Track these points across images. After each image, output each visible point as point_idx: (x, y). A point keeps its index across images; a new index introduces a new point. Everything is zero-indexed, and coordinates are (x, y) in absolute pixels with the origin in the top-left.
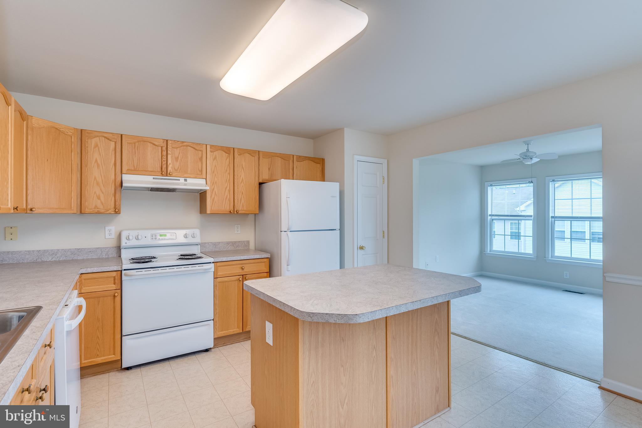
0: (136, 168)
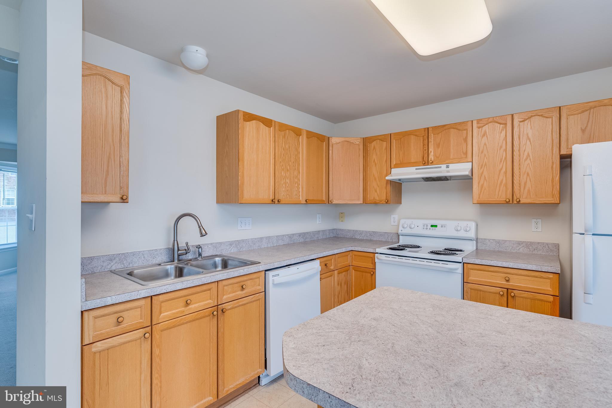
0: (401, 161)
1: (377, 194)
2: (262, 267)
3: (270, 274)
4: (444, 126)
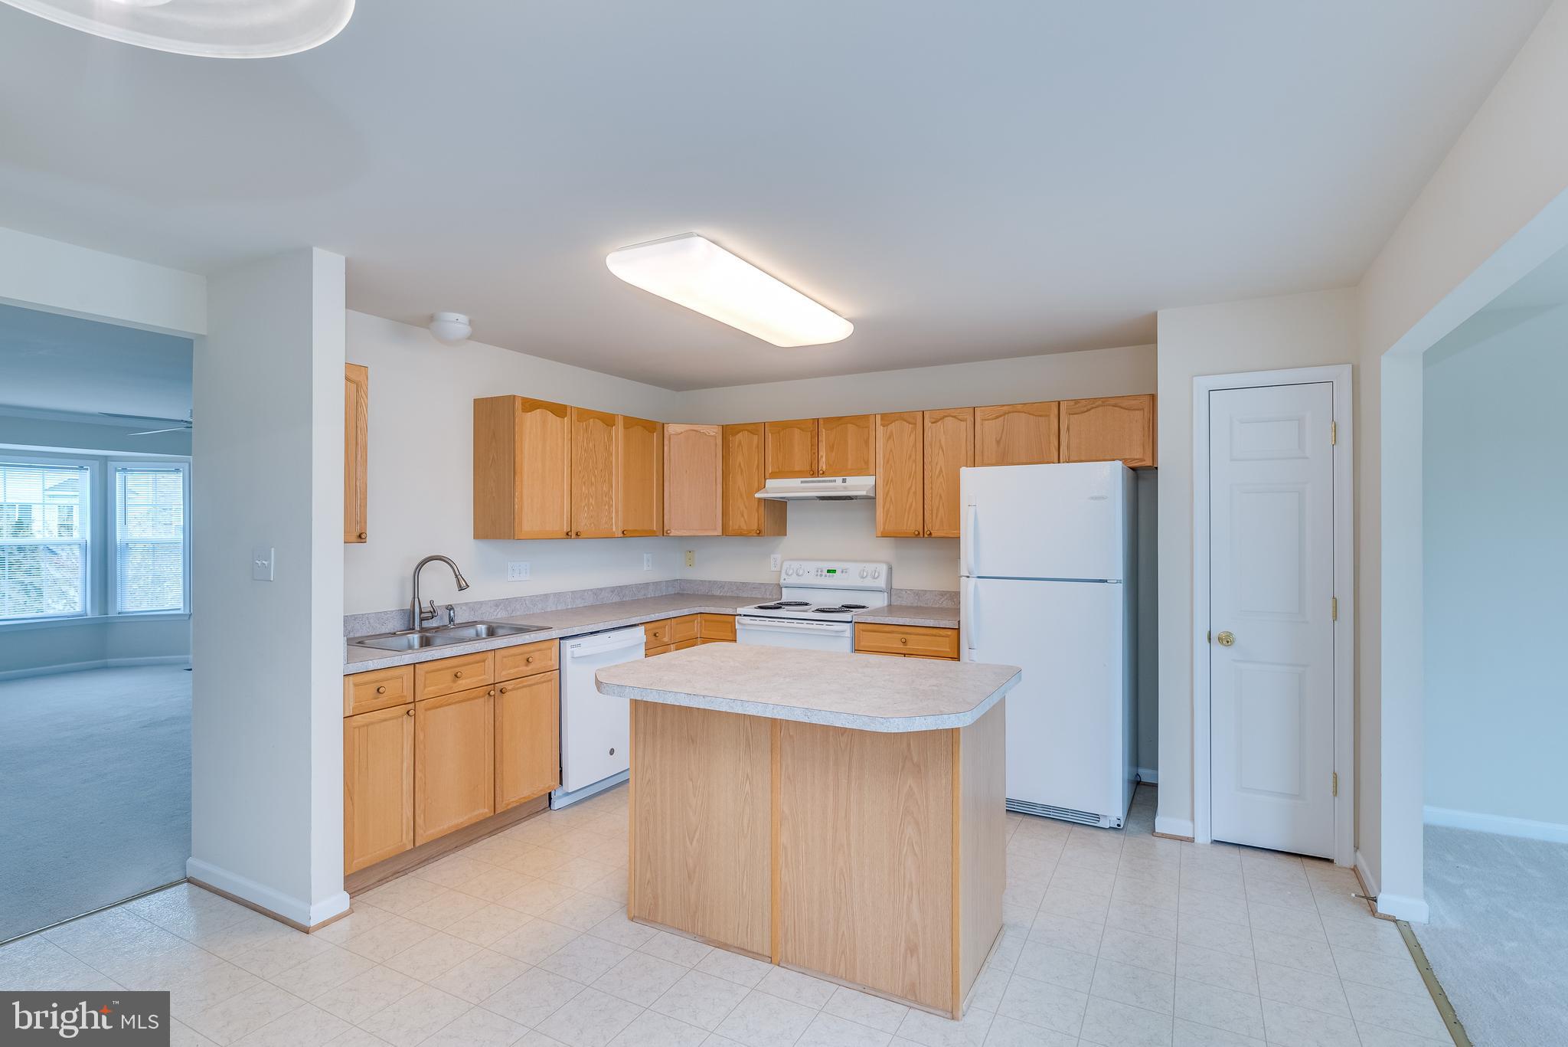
0: (781, 468)
1: (744, 519)
2: (555, 634)
3: (568, 643)
4: (840, 418)
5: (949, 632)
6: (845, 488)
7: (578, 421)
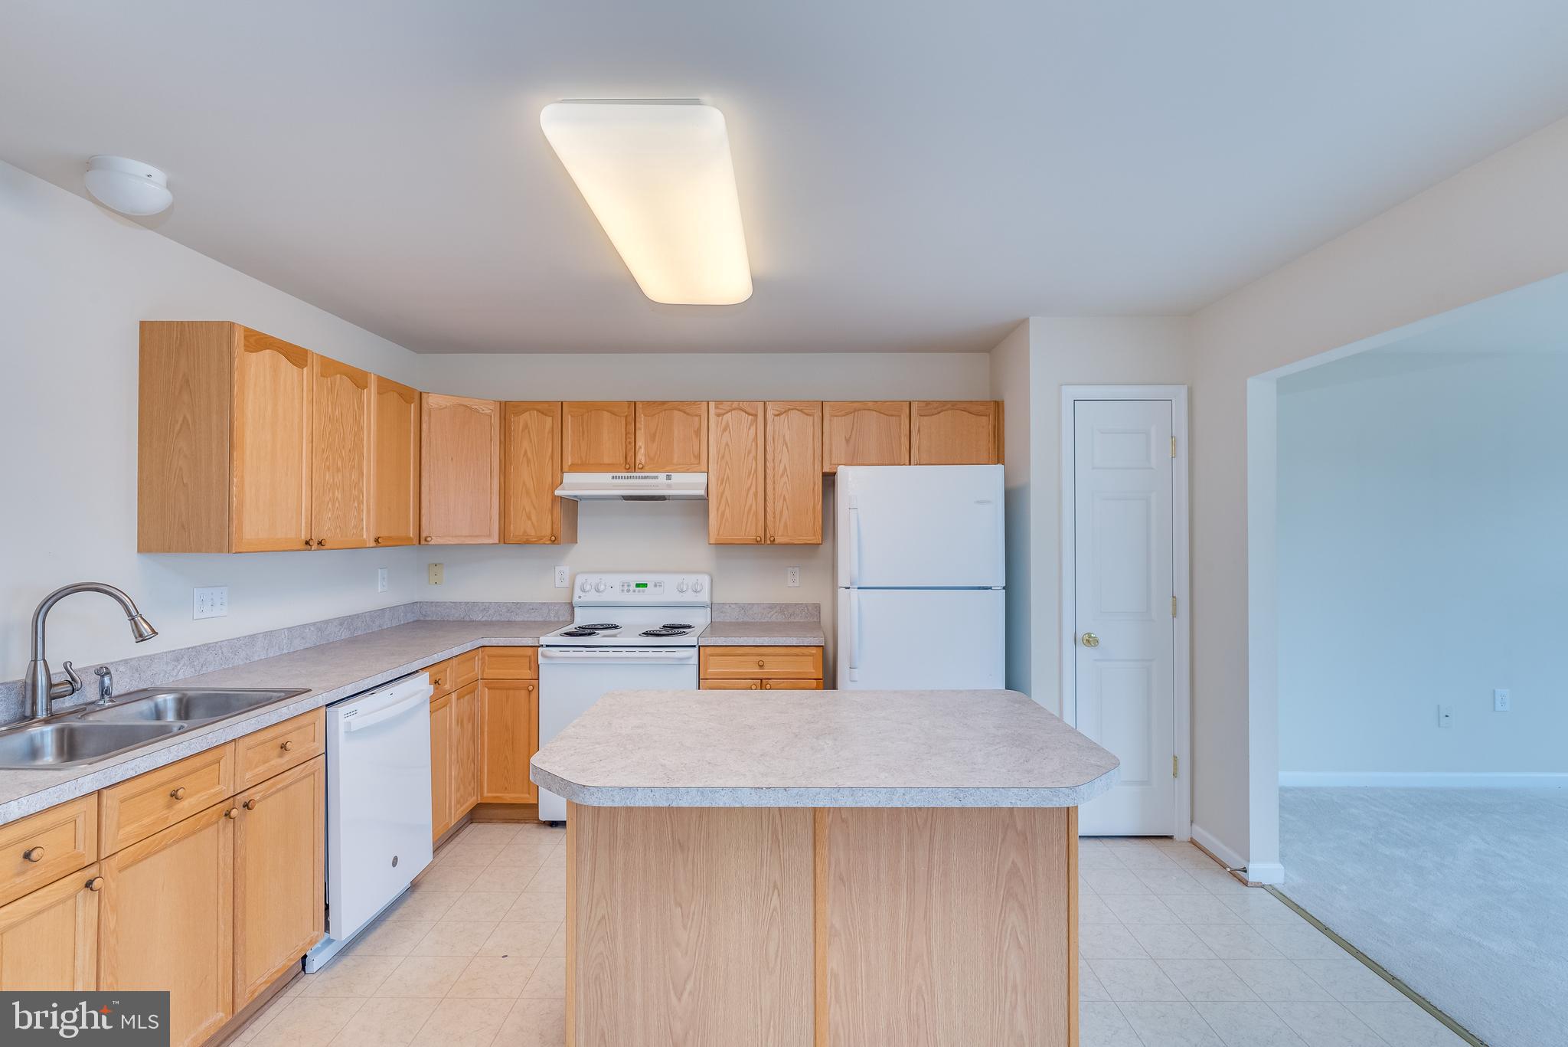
0: (584, 459)
1: (532, 523)
2: (323, 700)
4: (664, 403)
5: (814, 651)
6: (669, 487)
7: (322, 376)
